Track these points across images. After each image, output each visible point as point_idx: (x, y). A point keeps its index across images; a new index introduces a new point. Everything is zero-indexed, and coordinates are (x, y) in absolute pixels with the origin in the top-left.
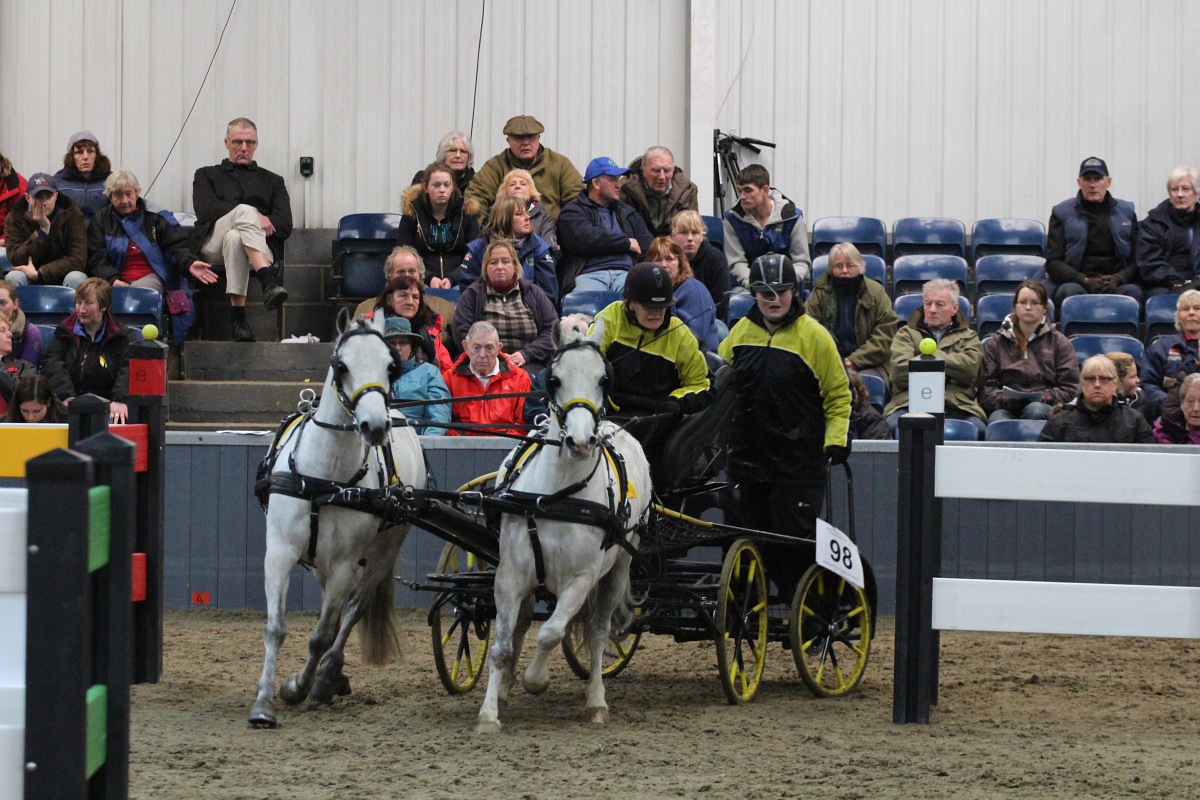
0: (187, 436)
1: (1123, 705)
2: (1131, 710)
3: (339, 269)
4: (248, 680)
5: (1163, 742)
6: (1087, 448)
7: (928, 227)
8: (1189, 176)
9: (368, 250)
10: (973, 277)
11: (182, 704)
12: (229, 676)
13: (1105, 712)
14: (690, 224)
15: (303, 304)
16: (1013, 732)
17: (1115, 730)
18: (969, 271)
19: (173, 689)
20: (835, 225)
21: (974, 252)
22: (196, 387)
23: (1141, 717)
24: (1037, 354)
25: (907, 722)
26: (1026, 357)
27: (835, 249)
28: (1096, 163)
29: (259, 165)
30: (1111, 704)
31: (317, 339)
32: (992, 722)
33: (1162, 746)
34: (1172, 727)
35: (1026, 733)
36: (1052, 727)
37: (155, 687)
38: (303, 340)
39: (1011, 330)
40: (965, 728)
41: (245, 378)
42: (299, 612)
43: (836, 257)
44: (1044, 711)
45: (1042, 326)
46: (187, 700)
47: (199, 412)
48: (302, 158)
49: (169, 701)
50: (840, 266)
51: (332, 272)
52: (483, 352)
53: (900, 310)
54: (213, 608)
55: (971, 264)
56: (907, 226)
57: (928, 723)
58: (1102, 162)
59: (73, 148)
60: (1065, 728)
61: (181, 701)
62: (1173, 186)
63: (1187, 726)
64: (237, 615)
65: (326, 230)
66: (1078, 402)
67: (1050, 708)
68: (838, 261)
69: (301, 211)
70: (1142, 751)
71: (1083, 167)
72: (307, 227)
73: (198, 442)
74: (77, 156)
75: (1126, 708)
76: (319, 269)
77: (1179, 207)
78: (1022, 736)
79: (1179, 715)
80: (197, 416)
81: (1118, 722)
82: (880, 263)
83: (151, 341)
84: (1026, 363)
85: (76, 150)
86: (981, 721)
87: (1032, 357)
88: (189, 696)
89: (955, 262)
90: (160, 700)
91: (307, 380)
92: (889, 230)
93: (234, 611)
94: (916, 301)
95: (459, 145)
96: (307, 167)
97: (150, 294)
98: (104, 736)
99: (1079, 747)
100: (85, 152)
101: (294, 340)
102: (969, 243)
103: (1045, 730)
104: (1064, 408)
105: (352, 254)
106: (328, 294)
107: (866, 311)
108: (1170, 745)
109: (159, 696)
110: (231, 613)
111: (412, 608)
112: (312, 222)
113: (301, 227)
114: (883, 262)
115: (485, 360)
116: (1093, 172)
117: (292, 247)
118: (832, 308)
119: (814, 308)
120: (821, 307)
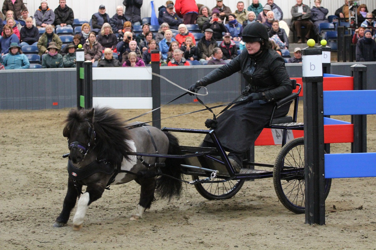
14: (29, 20)
24: (94, 48)
26: (92, 49)
39: (89, 43)
58: (104, 6)
71: (100, 7)
107: (55, 41)
118: (46, 40)
119: (41, 40)
120: (43, 40)
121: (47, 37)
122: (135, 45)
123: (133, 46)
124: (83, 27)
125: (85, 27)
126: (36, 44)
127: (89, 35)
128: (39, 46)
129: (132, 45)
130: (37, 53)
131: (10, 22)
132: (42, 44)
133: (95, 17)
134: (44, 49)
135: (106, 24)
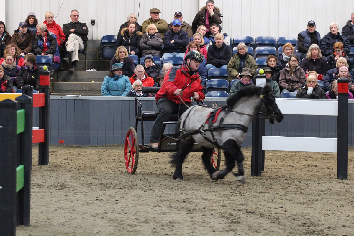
0: (58, 97)
1: (316, 171)
2: (318, 173)
3: (102, 50)
4: (73, 164)
5: (325, 181)
6: (308, 100)
7: (265, 39)
8: (336, 24)
9: (110, 46)
10: (278, 53)
11: (53, 171)
12: (68, 163)
13: (311, 173)
14: (219, 37)
15: (92, 60)
16: (284, 178)
17: (313, 178)
18: (276, 51)
19: (52, 167)
20: (240, 38)
21: (278, 46)
22: (62, 83)
23: (320, 174)
24: (296, 74)
25: (255, 176)
26: (293, 75)
27: (239, 45)
28: (313, 22)
29: (80, 22)
30: (313, 171)
31: (96, 70)
32: (279, 176)
33: (325, 182)
34: (329, 177)
35: (288, 179)
36: (295, 177)
37: (47, 166)
38: (92, 70)
39: (289, 68)
40: (271, 177)
41: (76, 81)
42: (89, 146)
43: (240, 47)
44: (293, 173)
45: (297, 67)
46: (55, 170)
47: (63, 90)
48: (92, 20)
49: (50, 170)
50: (241, 49)
51: (100, 51)
52: (140, 73)
53: (257, 62)
54: (65, 144)
55: (277, 49)
56: (260, 39)
57: (260, 176)
58: (314, 22)
59: (28, 17)
60: (299, 177)
61: (53, 170)
62: (331, 27)
63: (333, 177)
64: (71, 146)
65: (99, 40)
66: (305, 87)
67: (295, 172)
68: (240, 48)
69: (92, 34)
70: (319, 184)
71: (309, 23)
72: (93, 39)
73: (61, 99)
74: (29, 19)
75: (317, 172)
76: (96, 51)
77: (333, 33)
78: (286, 180)
79: (331, 174)
80: (62, 91)
81: (314, 176)
82: (252, 49)
83: (46, 70)
84: (293, 77)
85: (29, 18)
86: (276, 176)
87: (294, 75)
88: (56, 169)
89: (273, 49)
90: (48, 170)
91: (93, 82)
92: (255, 40)
93: (71, 145)
94: (262, 59)
95: (133, 16)
96: (93, 22)
97: (49, 58)
98: (23, 179)
99: (302, 183)
100: (32, 19)
101: (89, 70)
102: (277, 43)
103: (293, 178)
104: (301, 89)
105: (105, 47)
106: (99, 58)
107: (248, 63)
108: (327, 182)
109: (47, 169)
110: (70, 146)
111: (120, 144)
112: (95, 38)
113: (92, 39)
114: (253, 48)
115: (141, 75)
116: (311, 25)
117: (89, 45)
118: (238, 62)
119: (232, 62)
120: (234, 62)
121: (239, 59)
122: (345, 72)
123: (344, 73)
124: (285, 48)
125: (286, 48)
126: (225, 67)
127: (290, 59)
128: (230, 69)
129: (342, 72)
130: (226, 78)
131: (196, 39)
132: (233, 67)
133: (301, 36)
134: (235, 73)
135: (314, 46)
